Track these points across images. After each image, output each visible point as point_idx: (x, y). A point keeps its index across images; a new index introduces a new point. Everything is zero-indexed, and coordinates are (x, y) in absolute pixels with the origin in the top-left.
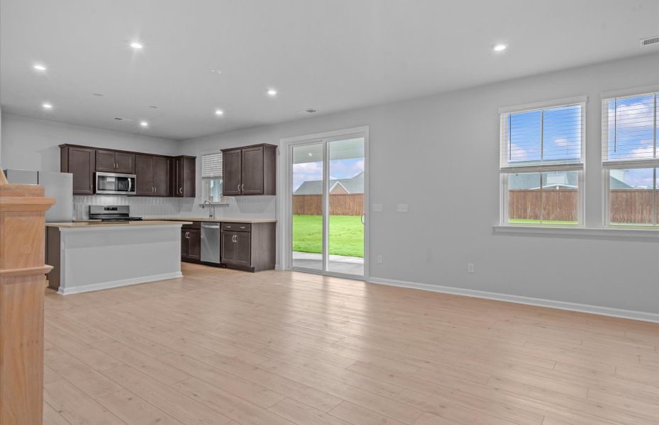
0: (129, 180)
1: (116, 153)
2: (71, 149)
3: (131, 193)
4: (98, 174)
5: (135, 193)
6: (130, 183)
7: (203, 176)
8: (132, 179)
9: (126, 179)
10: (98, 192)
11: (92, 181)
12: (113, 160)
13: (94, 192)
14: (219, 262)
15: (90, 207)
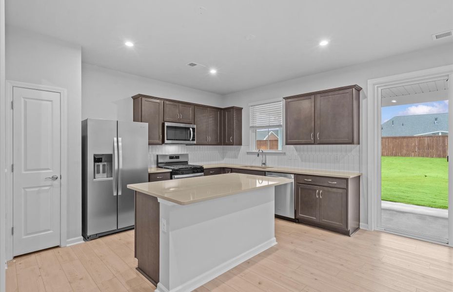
0: (191, 129)
1: (180, 104)
2: (144, 99)
3: (192, 142)
4: (166, 124)
5: (195, 142)
6: (192, 132)
7: (251, 125)
8: (194, 129)
9: (188, 128)
10: (166, 141)
11: (161, 131)
12: (178, 111)
13: (163, 142)
14: (294, 218)
15: (157, 156)
